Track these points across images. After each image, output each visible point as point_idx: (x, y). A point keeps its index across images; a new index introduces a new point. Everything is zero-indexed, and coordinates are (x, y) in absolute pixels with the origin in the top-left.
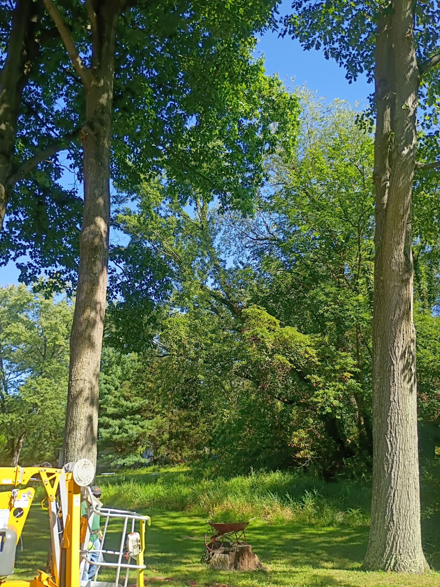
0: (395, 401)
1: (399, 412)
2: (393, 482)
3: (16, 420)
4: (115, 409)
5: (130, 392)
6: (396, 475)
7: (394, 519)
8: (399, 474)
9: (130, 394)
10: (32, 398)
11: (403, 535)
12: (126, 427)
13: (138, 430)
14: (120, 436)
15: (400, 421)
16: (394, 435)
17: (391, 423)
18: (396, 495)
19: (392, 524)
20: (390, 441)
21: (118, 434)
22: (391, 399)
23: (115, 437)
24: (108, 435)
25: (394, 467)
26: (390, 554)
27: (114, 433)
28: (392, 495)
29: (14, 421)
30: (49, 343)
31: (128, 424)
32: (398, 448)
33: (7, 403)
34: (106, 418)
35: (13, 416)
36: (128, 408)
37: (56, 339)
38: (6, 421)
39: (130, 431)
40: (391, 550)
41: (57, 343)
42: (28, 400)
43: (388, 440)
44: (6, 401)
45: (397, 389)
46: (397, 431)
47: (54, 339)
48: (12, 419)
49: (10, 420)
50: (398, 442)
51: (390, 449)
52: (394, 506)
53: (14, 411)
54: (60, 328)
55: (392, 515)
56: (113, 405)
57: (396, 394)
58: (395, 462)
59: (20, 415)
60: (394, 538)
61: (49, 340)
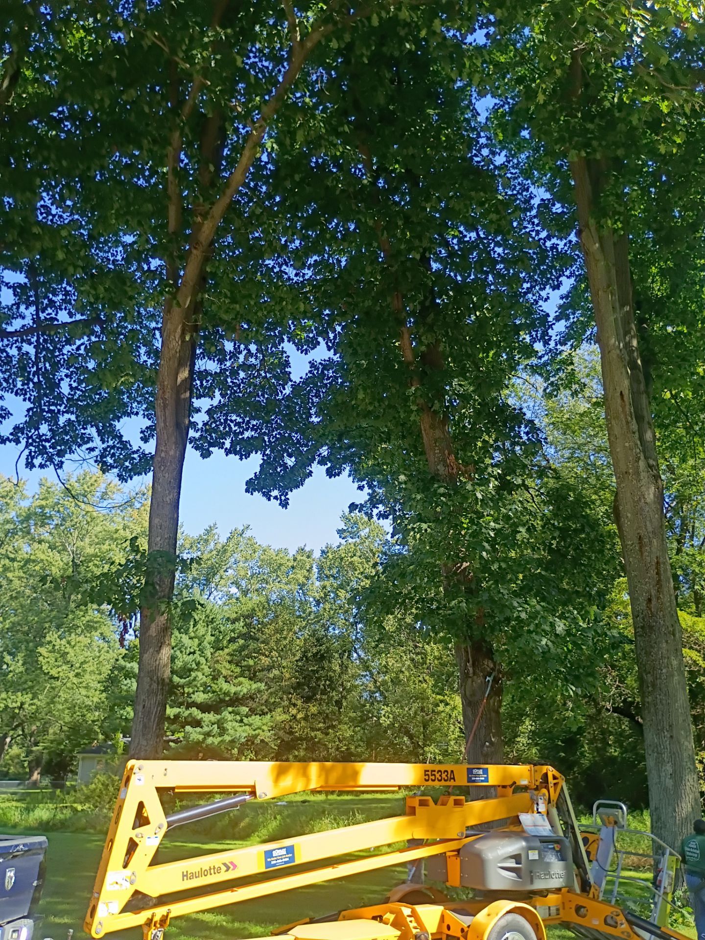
4: (206, 696)
5: (230, 669)
9: (229, 673)
12: (228, 726)
14: (219, 739)
23: (210, 740)
24: (201, 737)
27: (208, 734)
33: (11, 674)
34: (194, 709)
36: (228, 694)
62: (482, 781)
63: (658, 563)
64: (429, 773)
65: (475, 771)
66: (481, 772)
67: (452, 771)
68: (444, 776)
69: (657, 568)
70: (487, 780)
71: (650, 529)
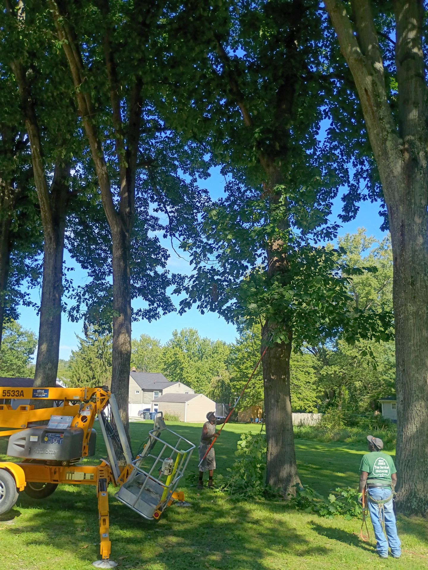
3: (339, 372)
10: (351, 351)
29: (337, 373)
30: (362, 298)
33: (328, 356)
35: (336, 368)
37: (368, 293)
38: (330, 373)
41: (370, 297)
44: (328, 354)
47: (367, 293)
48: (335, 371)
49: (333, 372)
53: (336, 364)
54: (371, 282)
59: (342, 368)
61: (362, 296)
62: (43, 397)
63: (403, 226)
64: (6, 392)
65: (38, 391)
66: (43, 391)
67: (22, 391)
68: (16, 393)
69: (402, 231)
70: (47, 396)
71: (397, 198)
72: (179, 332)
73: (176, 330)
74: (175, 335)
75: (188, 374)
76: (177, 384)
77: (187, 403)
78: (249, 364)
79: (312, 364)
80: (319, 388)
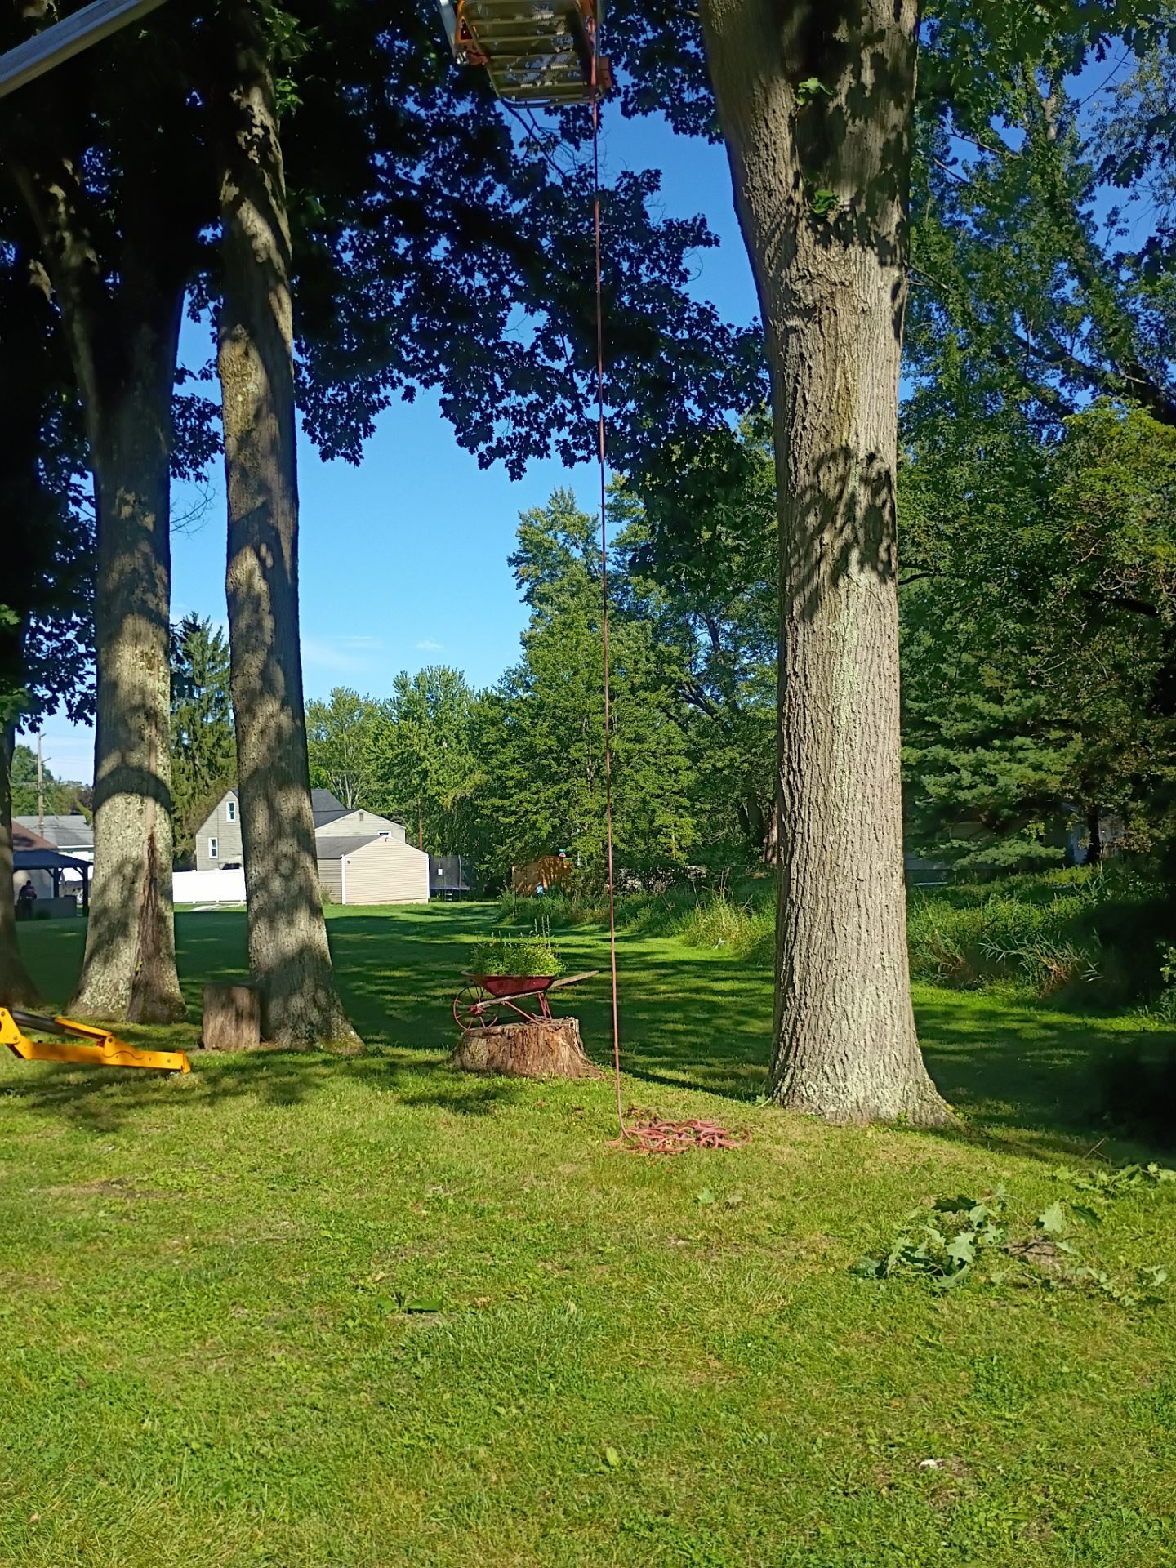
0: (795, 673)
1: (808, 701)
2: (794, 887)
4: (965, 725)
5: (1001, 678)
6: (801, 870)
7: (796, 979)
8: (810, 867)
9: (999, 684)
11: (813, 1022)
12: (990, 769)
13: (1023, 776)
14: (975, 792)
15: (809, 727)
16: (795, 765)
17: (789, 734)
18: (801, 921)
19: (791, 995)
20: (788, 782)
21: (971, 787)
22: (789, 668)
23: (962, 795)
24: (944, 791)
25: (798, 848)
26: (784, 1065)
27: (957, 785)
28: (793, 921)
31: (996, 763)
32: (806, 800)
34: (939, 748)
35: (731, 753)
36: (994, 719)
38: (719, 765)
39: (1002, 781)
40: (787, 1056)
42: (760, 715)
43: (784, 781)
45: (800, 638)
46: (803, 755)
49: (727, 762)
50: (807, 784)
51: (788, 803)
52: (797, 948)
55: (792, 970)
56: (958, 715)
57: (799, 652)
58: (799, 837)
59: (749, 751)
60: (794, 1029)
72: (411, 676)
73: (404, 674)
74: (401, 686)
75: (439, 788)
76: (356, 815)
77: (344, 859)
78: (508, 753)
79: (682, 746)
80: (698, 805)
